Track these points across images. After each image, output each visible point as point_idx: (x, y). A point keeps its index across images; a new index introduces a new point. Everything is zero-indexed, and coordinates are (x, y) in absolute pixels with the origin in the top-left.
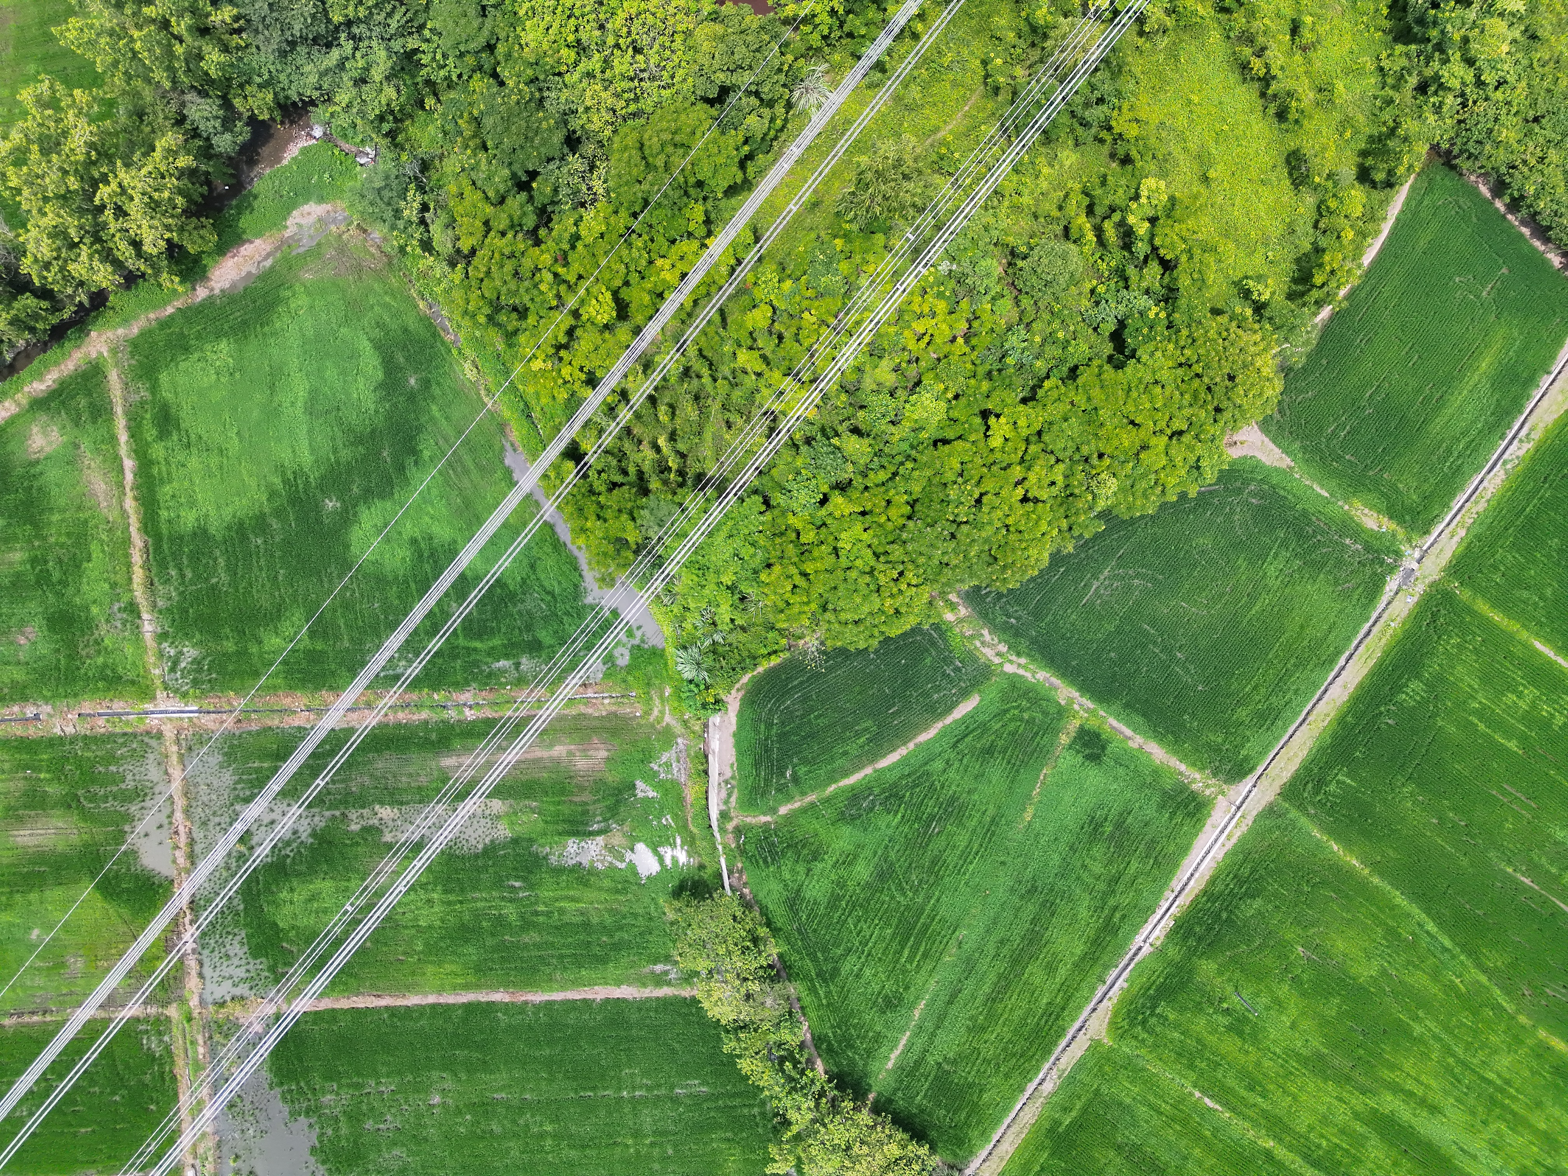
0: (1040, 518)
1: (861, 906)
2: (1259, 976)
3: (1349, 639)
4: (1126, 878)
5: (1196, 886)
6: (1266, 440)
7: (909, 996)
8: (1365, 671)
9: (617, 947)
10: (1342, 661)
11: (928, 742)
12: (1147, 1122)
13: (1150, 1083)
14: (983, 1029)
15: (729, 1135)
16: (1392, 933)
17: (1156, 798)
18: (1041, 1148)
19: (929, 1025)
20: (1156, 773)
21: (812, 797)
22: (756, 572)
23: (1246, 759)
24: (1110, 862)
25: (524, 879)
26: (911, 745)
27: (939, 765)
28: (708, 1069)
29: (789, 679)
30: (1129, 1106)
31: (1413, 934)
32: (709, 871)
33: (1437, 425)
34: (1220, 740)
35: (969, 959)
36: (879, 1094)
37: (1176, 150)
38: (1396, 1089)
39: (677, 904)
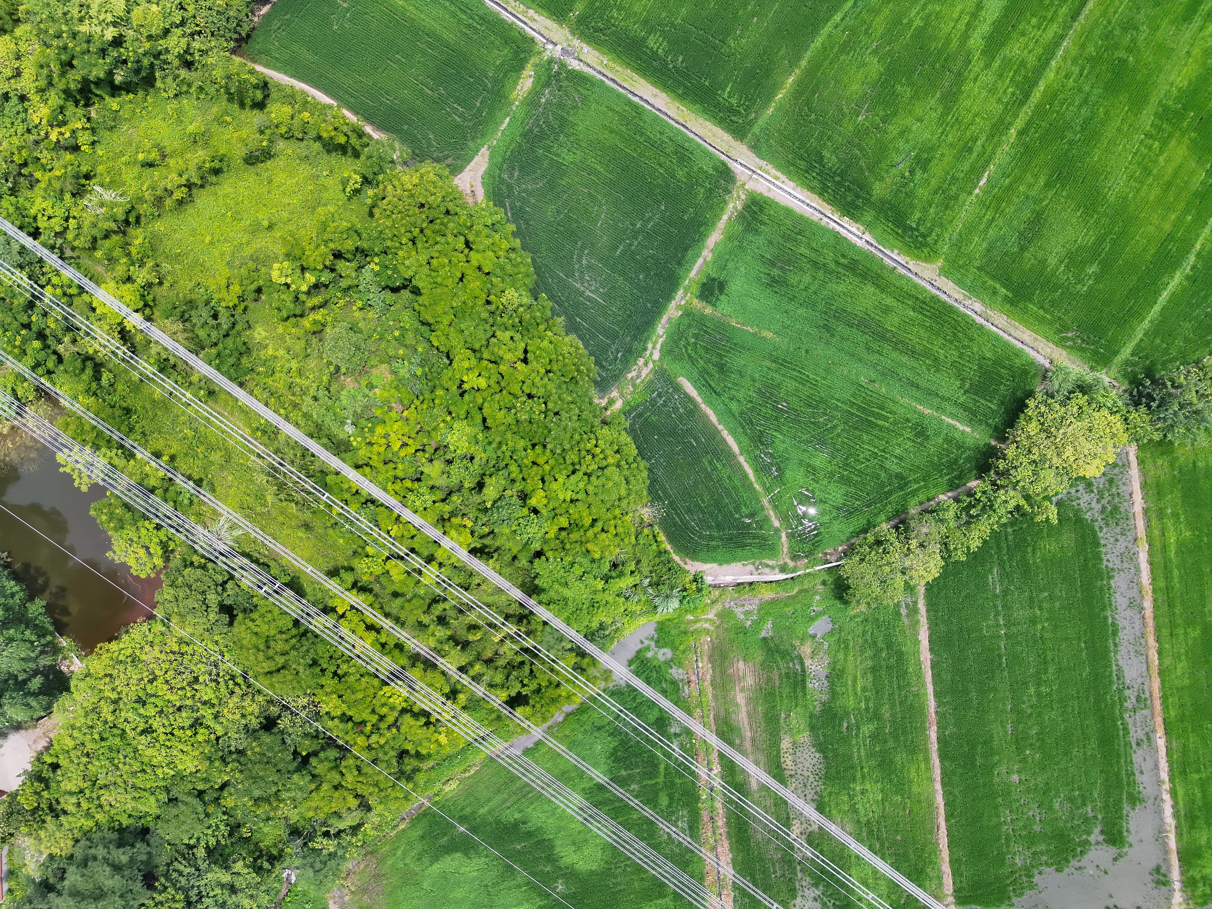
0: (539, 348)
1: (847, 459)
2: (882, 149)
3: (619, 95)
4: (813, 256)
5: (816, 202)
6: (468, 168)
7: (914, 418)
8: (642, 81)
9: (889, 645)
10: (636, 99)
11: (717, 415)
12: (1001, 229)
13: (970, 229)
14: (936, 359)
15: (1030, 549)
16: (845, 48)
17: (750, 237)
18: (1025, 311)
19: (936, 401)
20: (730, 238)
21: (765, 501)
22: (593, 561)
23: (715, 169)
24: (801, 269)
25: (841, 719)
26: (720, 427)
27: (734, 406)
28: (980, 569)
29: (675, 524)
30: (989, 244)
31: (843, 31)
32: (827, 577)
33: (449, 36)
34: (702, 190)
35: (883, 374)
36: (991, 437)
37: (248, 251)
38: (965, 37)
39: (854, 604)
